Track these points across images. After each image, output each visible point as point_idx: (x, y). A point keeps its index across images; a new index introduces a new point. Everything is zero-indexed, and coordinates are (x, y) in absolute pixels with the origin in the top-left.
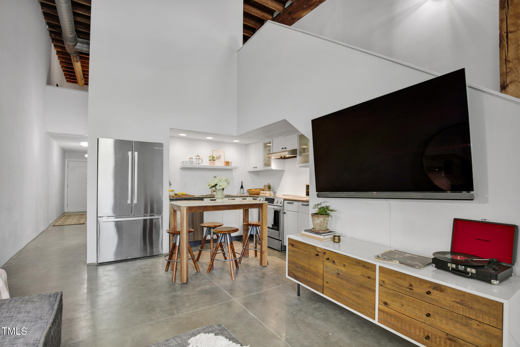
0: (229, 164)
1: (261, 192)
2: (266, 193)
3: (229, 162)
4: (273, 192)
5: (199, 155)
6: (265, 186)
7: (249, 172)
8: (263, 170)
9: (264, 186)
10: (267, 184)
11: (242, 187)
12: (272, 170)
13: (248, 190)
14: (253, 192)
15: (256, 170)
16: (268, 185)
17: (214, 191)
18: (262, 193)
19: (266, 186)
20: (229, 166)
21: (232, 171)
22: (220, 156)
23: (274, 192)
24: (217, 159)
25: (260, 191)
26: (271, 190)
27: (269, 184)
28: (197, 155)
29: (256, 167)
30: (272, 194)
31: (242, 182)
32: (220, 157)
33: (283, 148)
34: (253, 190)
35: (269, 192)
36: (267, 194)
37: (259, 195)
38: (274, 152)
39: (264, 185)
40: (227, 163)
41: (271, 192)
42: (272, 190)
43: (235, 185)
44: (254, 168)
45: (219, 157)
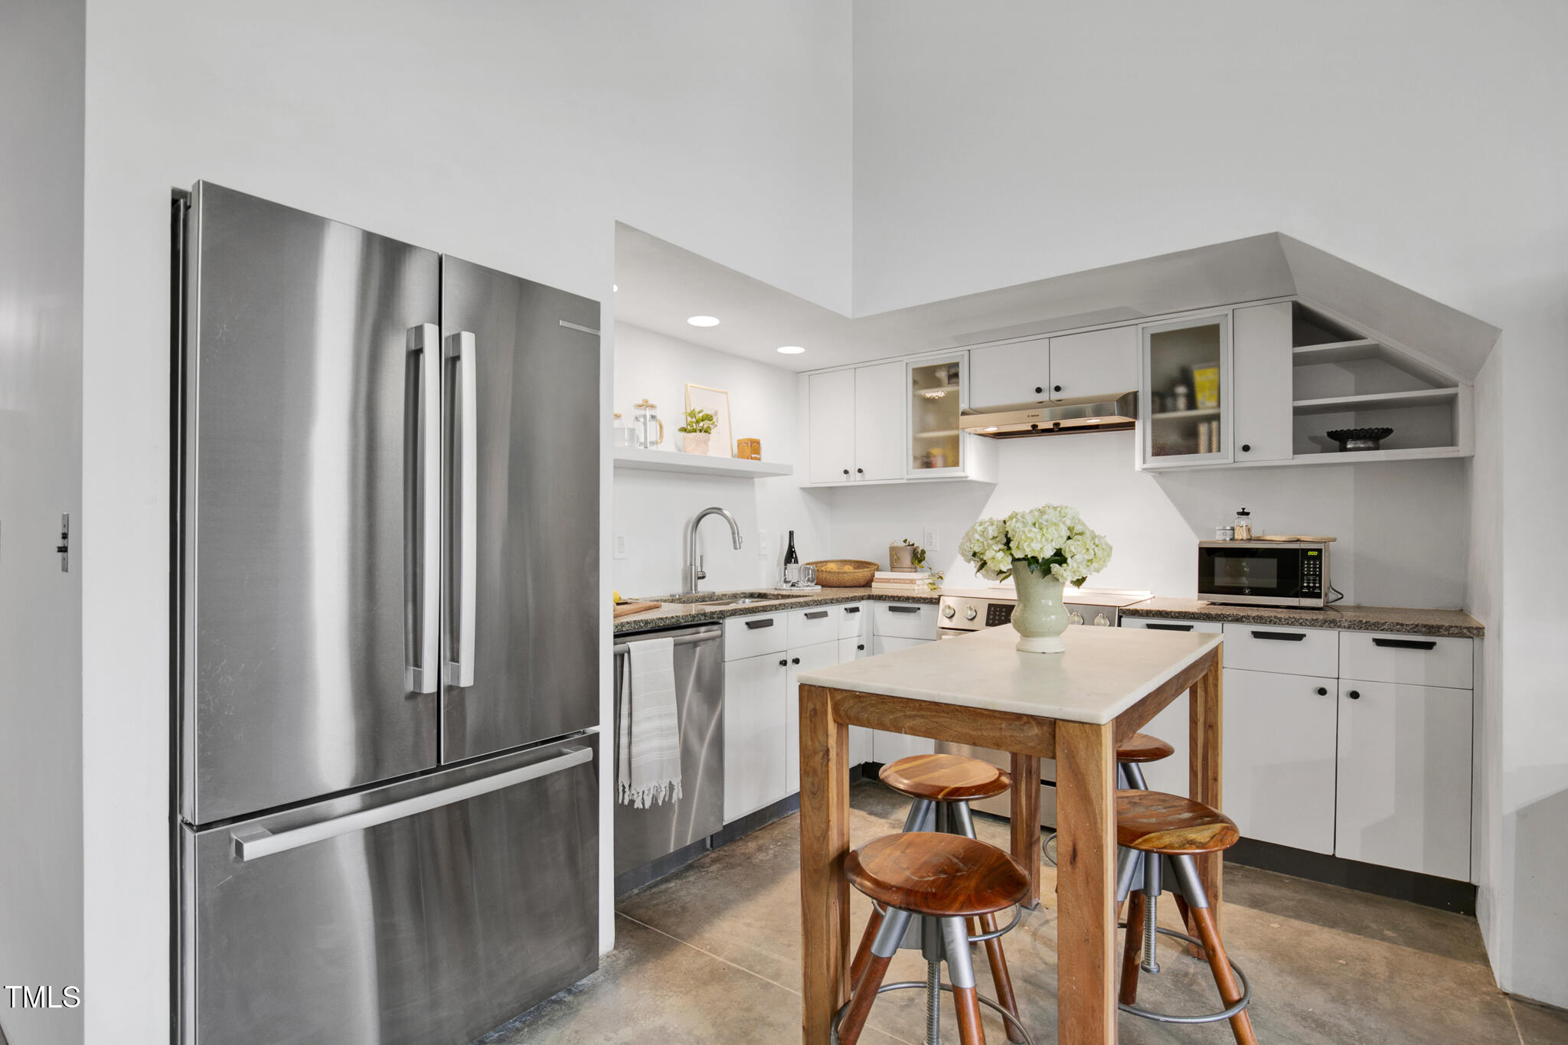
0: (758, 453)
3: (754, 442)
5: (651, 403)
8: (905, 481)
11: (791, 556)
12: (964, 483)
15: (856, 480)
16: (906, 544)
20: (759, 459)
21: (753, 484)
22: (716, 413)
25: (874, 571)
27: (905, 541)
28: (641, 402)
29: (862, 471)
31: (791, 534)
32: (716, 418)
33: (1039, 390)
34: (832, 567)
35: (915, 575)
38: (977, 404)
39: (892, 548)
41: (921, 575)
44: (846, 472)
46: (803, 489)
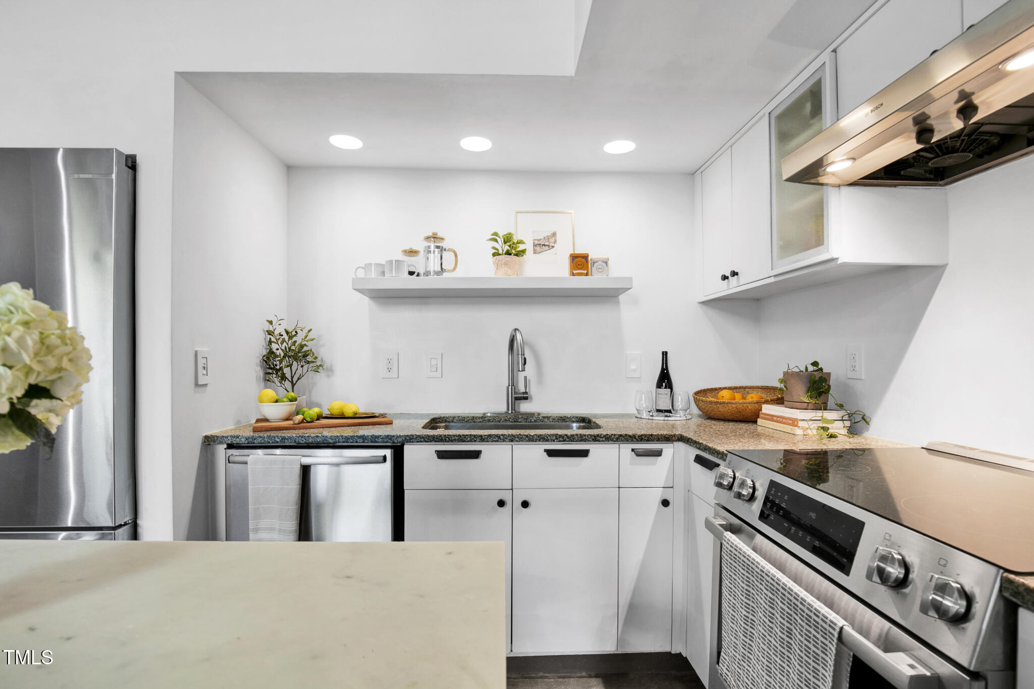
0: (588, 267)
1: (767, 409)
2: (794, 422)
3: (585, 257)
4: (842, 413)
5: (440, 235)
6: (788, 377)
7: (703, 303)
9: (781, 376)
10: (801, 363)
11: (665, 380)
13: (697, 393)
14: (722, 409)
15: (733, 287)
16: (811, 368)
17: (517, 399)
18: (771, 418)
19: (798, 375)
20: (589, 275)
21: (618, 302)
22: (554, 234)
23: (850, 415)
24: (538, 248)
25: (760, 403)
26: (831, 402)
27: (815, 364)
28: (430, 236)
29: (734, 274)
30: (839, 428)
31: (665, 354)
32: (552, 240)
34: (725, 394)
35: (819, 414)
36: (801, 424)
37: (755, 422)
39: (786, 374)
40: (580, 262)
41: (829, 415)
42: (841, 406)
43: (633, 367)
44: (725, 278)
45: (548, 238)
46: (700, 303)
